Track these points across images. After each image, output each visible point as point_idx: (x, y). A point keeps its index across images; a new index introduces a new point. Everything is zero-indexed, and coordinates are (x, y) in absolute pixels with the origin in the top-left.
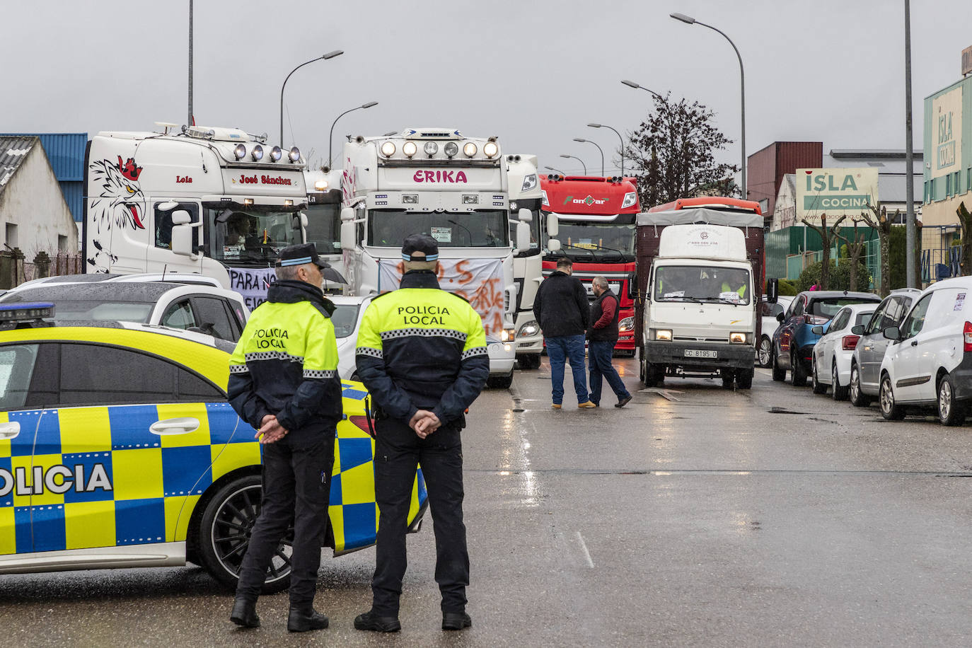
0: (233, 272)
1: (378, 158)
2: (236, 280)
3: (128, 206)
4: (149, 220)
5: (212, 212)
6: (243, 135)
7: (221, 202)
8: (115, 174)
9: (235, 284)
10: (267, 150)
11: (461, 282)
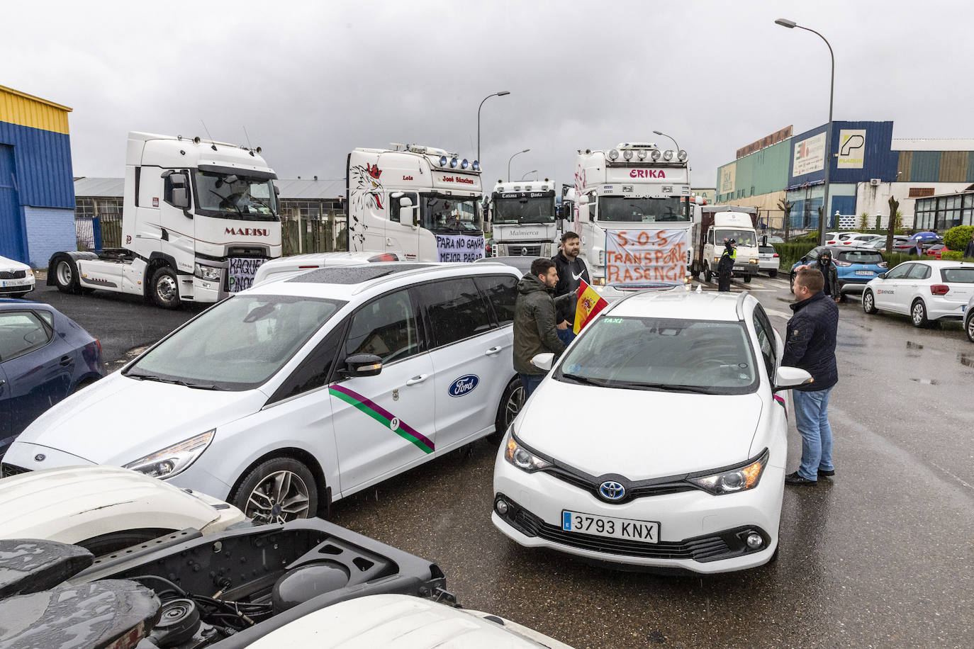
0: (438, 237)
1: (606, 160)
2: (440, 243)
3: (374, 195)
4: (386, 204)
5: (426, 199)
6: (445, 153)
7: (430, 193)
8: (366, 174)
9: (440, 245)
10: (460, 162)
11: (659, 245)
